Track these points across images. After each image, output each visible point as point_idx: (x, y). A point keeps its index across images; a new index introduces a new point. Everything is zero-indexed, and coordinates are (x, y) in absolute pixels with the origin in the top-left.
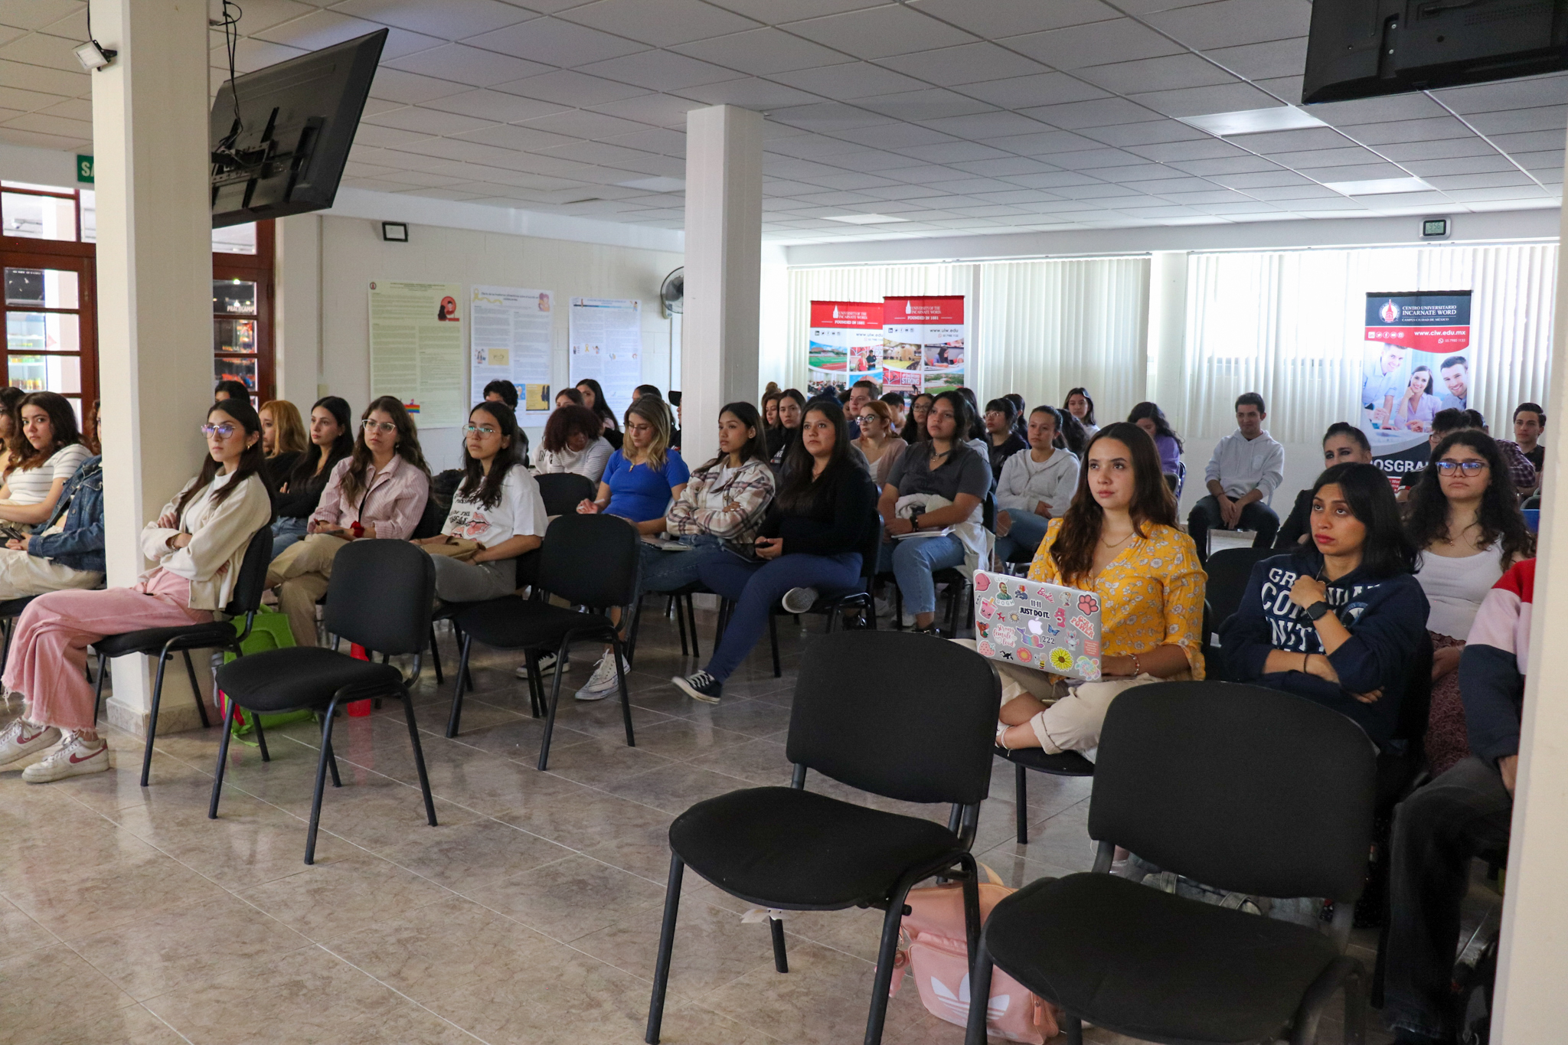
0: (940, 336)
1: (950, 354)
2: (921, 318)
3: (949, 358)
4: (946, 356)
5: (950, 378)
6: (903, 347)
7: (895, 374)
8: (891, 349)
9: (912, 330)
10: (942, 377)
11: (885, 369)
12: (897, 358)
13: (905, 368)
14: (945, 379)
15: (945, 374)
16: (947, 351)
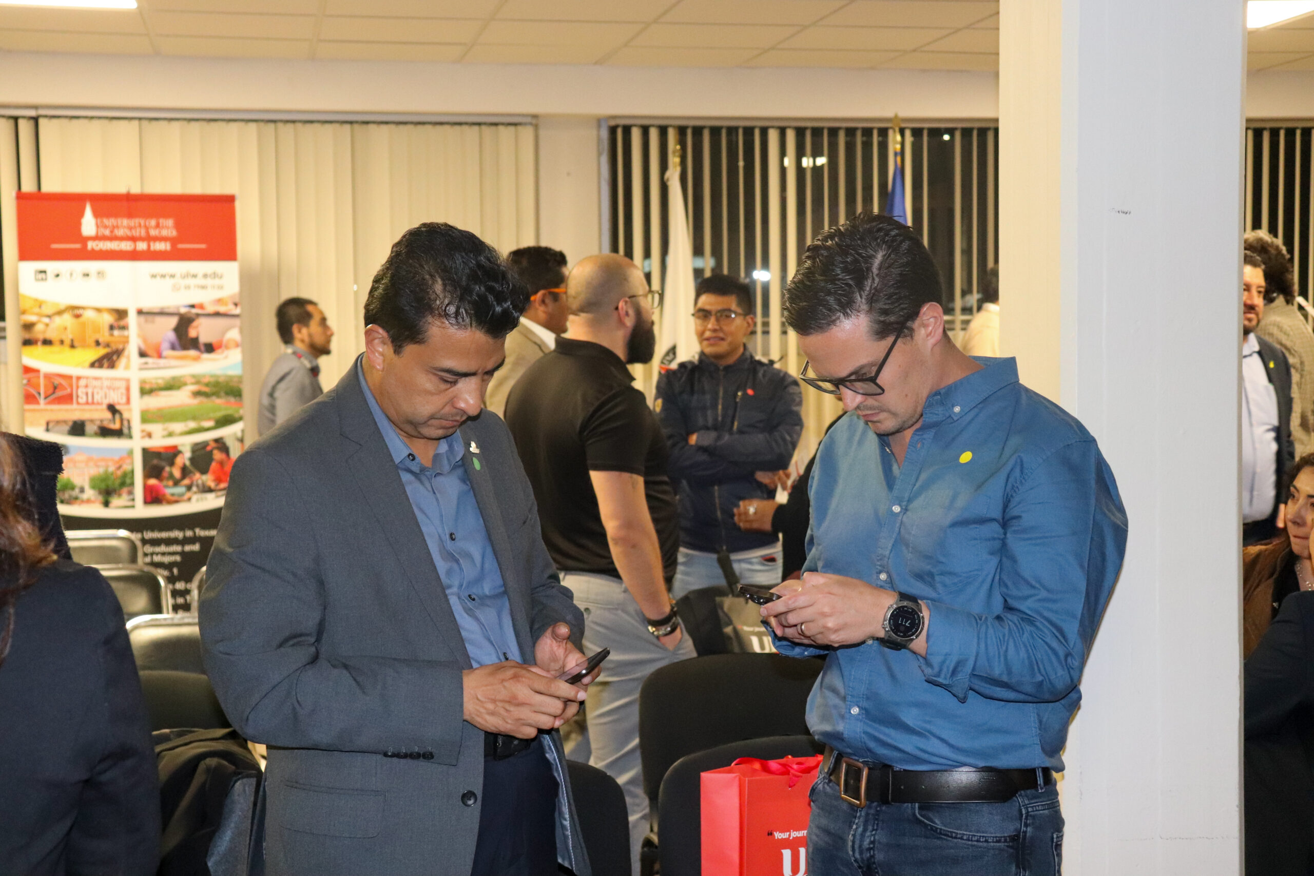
0: (176, 288)
1: (203, 330)
2: (126, 246)
3: (203, 339)
4: (192, 333)
5: (207, 385)
6: (78, 316)
7: (57, 381)
8: (46, 320)
9: (100, 274)
10: (185, 384)
11: (27, 370)
12: (62, 342)
13: (87, 364)
14: (194, 388)
15: (193, 376)
16: (195, 324)
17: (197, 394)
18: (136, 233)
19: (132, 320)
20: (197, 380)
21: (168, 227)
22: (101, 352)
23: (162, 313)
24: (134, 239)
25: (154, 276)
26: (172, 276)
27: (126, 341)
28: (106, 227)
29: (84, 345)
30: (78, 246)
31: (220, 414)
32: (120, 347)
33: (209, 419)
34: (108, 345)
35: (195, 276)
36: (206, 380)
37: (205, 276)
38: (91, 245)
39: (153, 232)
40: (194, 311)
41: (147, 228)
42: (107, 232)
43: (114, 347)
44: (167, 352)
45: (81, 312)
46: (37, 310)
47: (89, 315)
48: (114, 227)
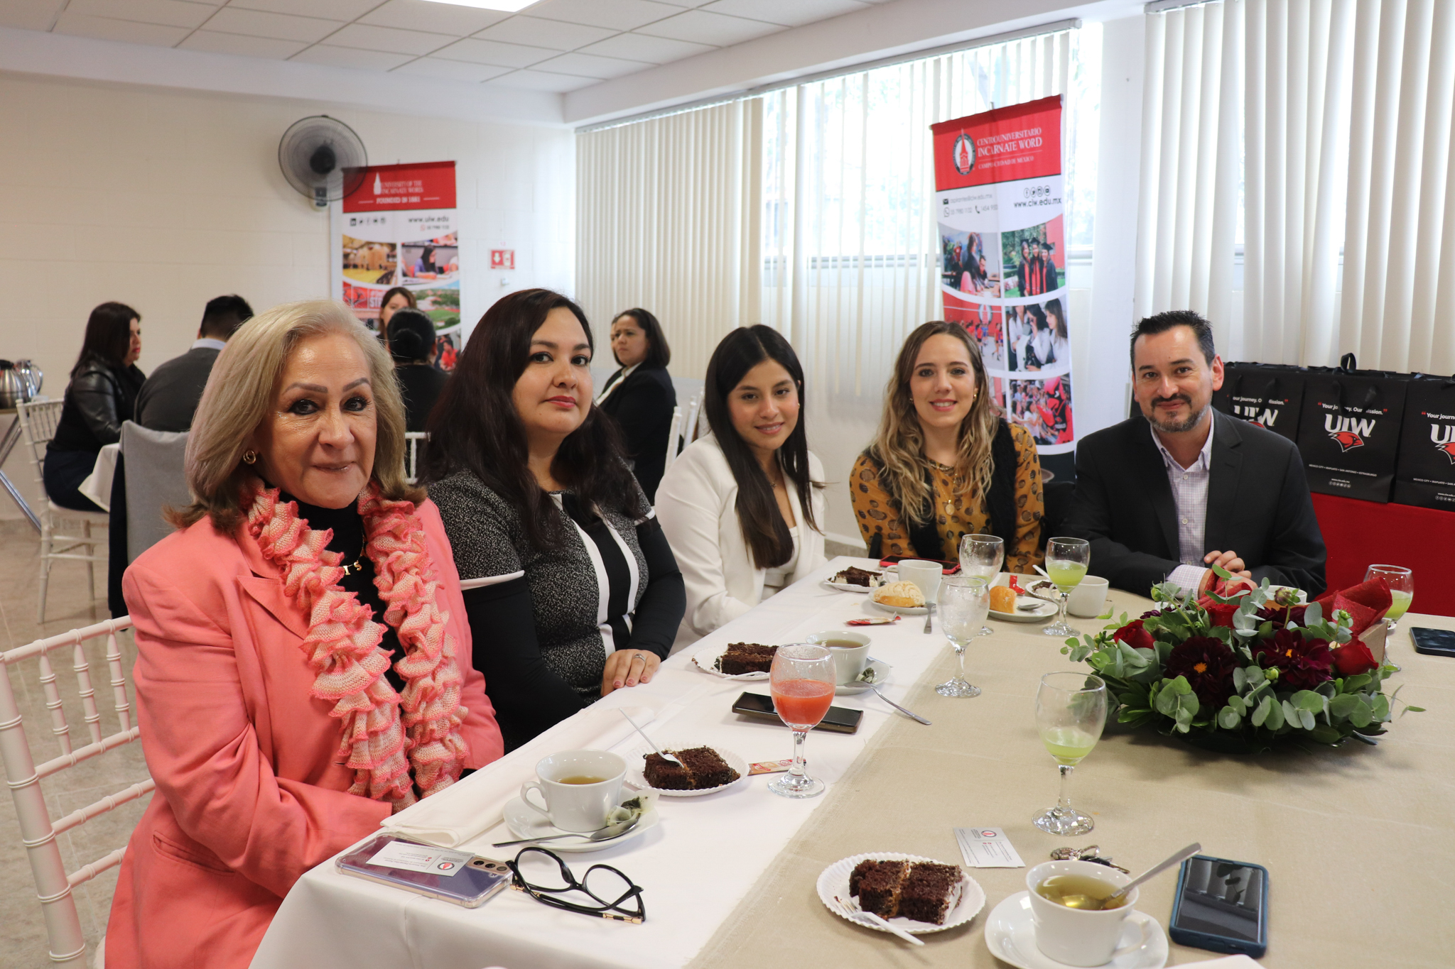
0: (423, 228)
1: (438, 258)
2: (396, 200)
3: (438, 264)
4: (432, 260)
5: (440, 296)
6: (371, 249)
7: (360, 292)
8: (355, 252)
9: (383, 220)
10: (427, 296)
11: (346, 285)
12: (362, 266)
13: (375, 281)
14: (432, 298)
15: (432, 290)
16: (433, 253)
17: (435, 302)
18: (401, 191)
19: (399, 250)
20: (434, 292)
21: (418, 187)
22: (382, 272)
23: (415, 246)
24: (401, 195)
25: (411, 220)
26: (421, 220)
27: (395, 265)
28: (386, 188)
29: (374, 269)
30: (371, 202)
31: (447, 318)
32: (393, 269)
33: (441, 321)
34: (386, 268)
35: (433, 220)
36: (439, 293)
37: (439, 219)
38: (379, 201)
39: (411, 190)
41: (407, 187)
42: (387, 192)
43: (389, 269)
44: (418, 274)
45: (371, 246)
46: (350, 245)
48: (391, 188)
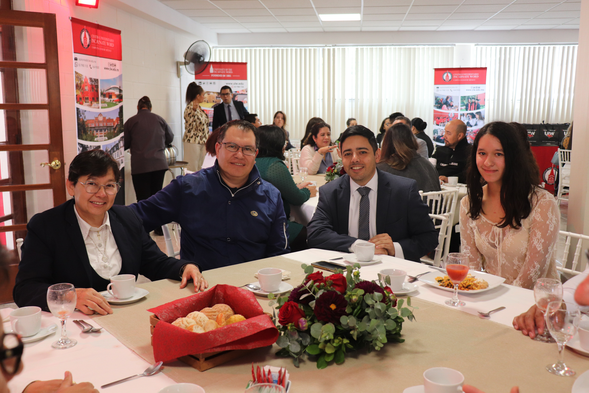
4: (236, 99)
9: (214, 83)
16: (237, 96)
24: (222, 74)
26: (231, 84)
29: (210, 102)
30: (209, 76)
35: (237, 84)
38: (212, 75)
40: (236, 93)
41: (225, 71)
45: (209, 93)
47: (211, 94)
48: (218, 71)
